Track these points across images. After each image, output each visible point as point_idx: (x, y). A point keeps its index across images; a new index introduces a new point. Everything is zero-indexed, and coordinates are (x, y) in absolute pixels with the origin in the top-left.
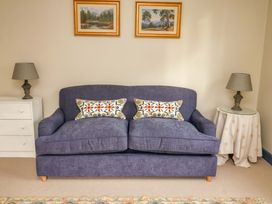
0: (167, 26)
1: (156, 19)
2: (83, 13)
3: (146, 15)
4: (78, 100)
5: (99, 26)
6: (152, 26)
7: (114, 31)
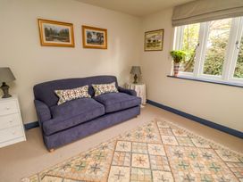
0: (100, 42)
1: (94, 37)
2: (46, 29)
3: (89, 35)
4: (56, 91)
5: (60, 39)
6: (92, 42)
7: (70, 43)
